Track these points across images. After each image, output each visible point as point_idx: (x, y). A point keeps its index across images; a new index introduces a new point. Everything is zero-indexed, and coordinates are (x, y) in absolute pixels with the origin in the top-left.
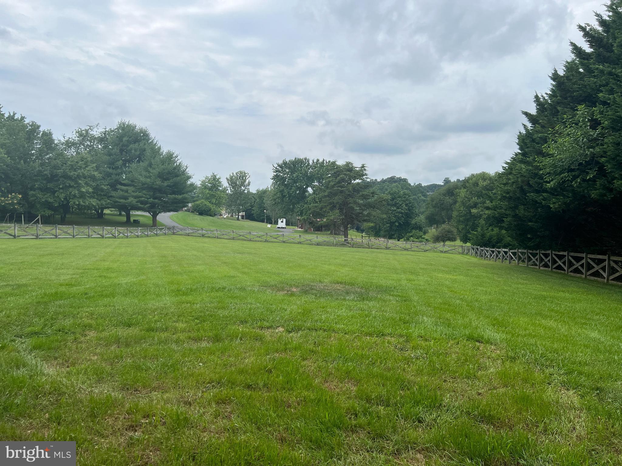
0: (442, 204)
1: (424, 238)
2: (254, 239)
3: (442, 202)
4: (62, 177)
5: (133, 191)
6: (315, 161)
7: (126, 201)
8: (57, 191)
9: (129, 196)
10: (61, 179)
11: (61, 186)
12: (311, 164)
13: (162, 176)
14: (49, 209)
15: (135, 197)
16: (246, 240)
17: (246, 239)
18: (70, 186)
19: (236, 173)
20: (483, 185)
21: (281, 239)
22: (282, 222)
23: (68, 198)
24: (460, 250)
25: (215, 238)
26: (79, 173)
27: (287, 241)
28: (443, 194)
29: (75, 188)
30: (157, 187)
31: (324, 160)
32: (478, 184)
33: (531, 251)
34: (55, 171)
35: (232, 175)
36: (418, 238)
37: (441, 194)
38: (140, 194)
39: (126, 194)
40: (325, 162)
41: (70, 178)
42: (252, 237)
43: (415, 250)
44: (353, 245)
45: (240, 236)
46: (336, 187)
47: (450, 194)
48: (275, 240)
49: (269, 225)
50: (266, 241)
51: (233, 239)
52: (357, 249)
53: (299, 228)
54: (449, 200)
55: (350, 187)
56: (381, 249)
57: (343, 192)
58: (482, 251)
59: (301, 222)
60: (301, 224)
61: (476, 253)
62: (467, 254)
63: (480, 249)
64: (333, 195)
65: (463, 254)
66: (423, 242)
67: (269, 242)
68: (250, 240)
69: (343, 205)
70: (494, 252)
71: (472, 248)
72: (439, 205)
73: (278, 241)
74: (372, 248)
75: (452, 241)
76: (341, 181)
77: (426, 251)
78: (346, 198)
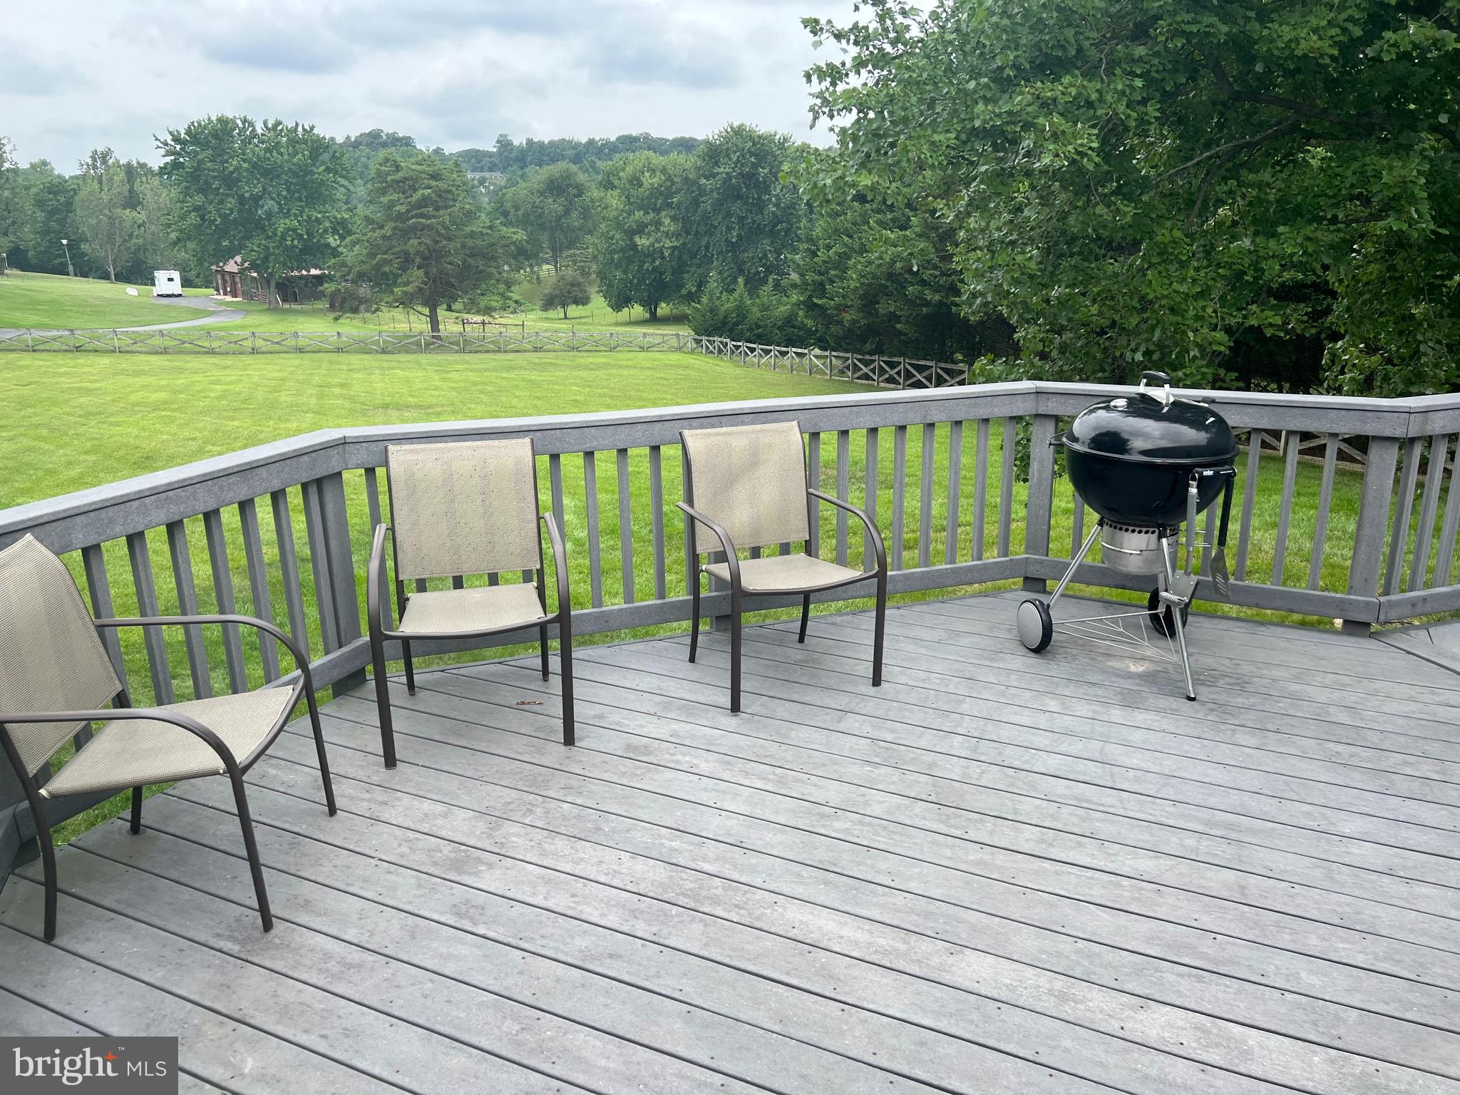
0: (540, 216)
1: (509, 299)
2: (222, 349)
3: (539, 211)
6: (270, 125)
12: (259, 131)
16: (199, 353)
17: (198, 349)
20: (652, 184)
21: (291, 342)
22: (170, 280)
24: (674, 342)
25: (113, 351)
27: (308, 349)
28: (538, 192)
31: (297, 125)
32: (640, 184)
33: (860, 357)
37: (535, 192)
40: (300, 129)
42: (216, 344)
43: (591, 348)
44: (464, 346)
45: (184, 343)
46: (413, 217)
47: (555, 192)
48: (277, 347)
49: (132, 290)
50: (254, 351)
51: (165, 351)
52: (479, 356)
53: (225, 294)
54: (553, 206)
55: (445, 216)
56: (525, 351)
57: (430, 227)
58: (737, 347)
59: (227, 278)
60: (231, 284)
61: (720, 351)
62: (693, 351)
63: (731, 344)
64: (406, 234)
65: (684, 353)
66: (511, 309)
67: (263, 353)
68: (212, 352)
69: (430, 258)
70: (769, 351)
71: (709, 341)
72: (532, 218)
73: (285, 349)
74: (506, 352)
75: (584, 304)
76: (424, 202)
77: (612, 349)
78: (437, 242)
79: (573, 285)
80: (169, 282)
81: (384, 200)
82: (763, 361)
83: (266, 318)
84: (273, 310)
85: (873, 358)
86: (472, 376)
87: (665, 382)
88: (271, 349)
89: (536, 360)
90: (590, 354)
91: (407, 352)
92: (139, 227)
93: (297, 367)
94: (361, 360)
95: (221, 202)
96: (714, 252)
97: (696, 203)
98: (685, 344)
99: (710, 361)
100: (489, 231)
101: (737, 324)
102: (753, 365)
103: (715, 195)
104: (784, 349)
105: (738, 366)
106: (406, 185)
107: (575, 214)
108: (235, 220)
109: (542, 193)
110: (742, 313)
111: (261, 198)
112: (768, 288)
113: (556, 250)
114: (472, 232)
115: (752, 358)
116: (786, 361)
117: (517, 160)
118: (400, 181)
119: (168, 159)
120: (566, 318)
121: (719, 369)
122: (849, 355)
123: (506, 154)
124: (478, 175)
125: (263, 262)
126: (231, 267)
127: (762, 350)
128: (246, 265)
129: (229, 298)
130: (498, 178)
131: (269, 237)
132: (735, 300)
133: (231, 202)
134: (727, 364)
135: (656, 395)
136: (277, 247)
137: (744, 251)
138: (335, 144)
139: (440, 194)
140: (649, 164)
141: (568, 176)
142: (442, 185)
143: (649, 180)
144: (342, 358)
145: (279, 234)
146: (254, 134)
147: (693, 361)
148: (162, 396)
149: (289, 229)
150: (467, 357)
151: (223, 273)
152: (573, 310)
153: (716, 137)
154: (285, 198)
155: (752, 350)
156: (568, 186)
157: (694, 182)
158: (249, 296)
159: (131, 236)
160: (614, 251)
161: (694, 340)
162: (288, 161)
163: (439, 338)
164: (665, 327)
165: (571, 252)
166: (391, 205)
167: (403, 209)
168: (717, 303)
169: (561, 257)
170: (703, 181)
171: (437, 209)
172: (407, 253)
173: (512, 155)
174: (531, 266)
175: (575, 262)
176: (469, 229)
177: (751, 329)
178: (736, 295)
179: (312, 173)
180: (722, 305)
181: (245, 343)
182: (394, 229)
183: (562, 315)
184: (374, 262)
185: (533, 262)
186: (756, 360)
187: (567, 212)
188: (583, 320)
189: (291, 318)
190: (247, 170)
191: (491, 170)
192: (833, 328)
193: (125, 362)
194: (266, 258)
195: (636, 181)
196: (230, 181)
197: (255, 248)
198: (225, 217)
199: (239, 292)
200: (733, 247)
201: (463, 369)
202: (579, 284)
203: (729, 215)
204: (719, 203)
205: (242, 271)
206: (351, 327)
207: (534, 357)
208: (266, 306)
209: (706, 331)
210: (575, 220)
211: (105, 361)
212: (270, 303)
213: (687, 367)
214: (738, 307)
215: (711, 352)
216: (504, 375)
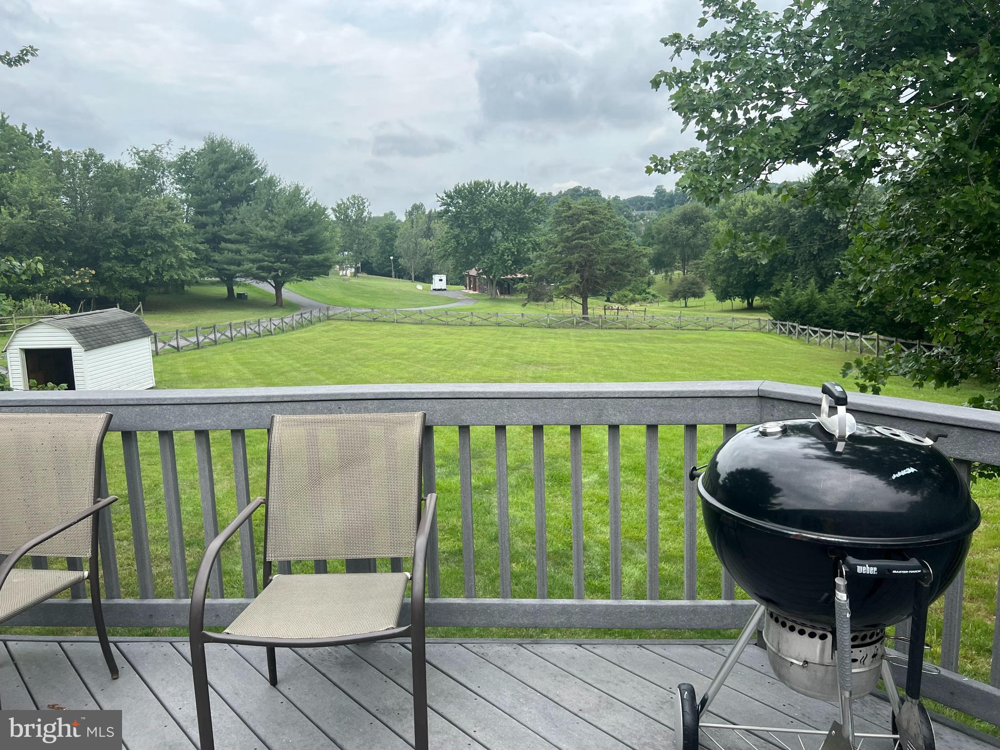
0: (675, 238)
1: (649, 293)
2: (454, 323)
3: (675, 234)
4: (149, 237)
5: (249, 252)
6: (502, 185)
7: (239, 268)
8: (142, 259)
9: (243, 260)
10: (148, 241)
11: (149, 253)
12: (496, 189)
13: (292, 226)
14: (132, 287)
15: (253, 261)
16: (440, 324)
17: (440, 322)
18: (163, 251)
19: (348, 199)
20: (754, 214)
21: (493, 319)
22: (441, 280)
23: (160, 270)
24: (756, 325)
25: (392, 322)
26: (173, 229)
27: (504, 324)
28: (675, 222)
29: (169, 253)
30: (286, 243)
31: (517, 184)
32: (745, 214)
33: (903, 341)
34: (137, 228)
35: (340, 202)
36: (640, 294)
37: (673, 222)
38: (261, 255)
39: (238, 257)
40: (519, 186)
41: (161, 238)
42: (449, 319)
43: (693, 328)
44: (603, 324)
45: (432, 318)
46: (575, 239)
47: (687, 222)
48: (486, 322)
49: (420, 286)
50: (472, 324)
51: (421, 323)
52: (610, 331)
53: (470, 289)
54: (685, 231)
55: (597, 238)
56: (643, 329)
57: (587, 246)
58: (804, 330)
59: (472, 279)
60: (473, 283)
61: (790, 332)
62: (770, 331)
63: (799, 327)
64: (570, 250)
65: (763, 333)
66: (649, 300)
67: (476, 326)
68: (447, 324)
69: (585, 266)
70: (828, 334)
71: (782, 325)
72: (669, 239)
73: (489, 323)
74: (630, 329)
75: (699, 297)
76: (584, 229)
77: (707, 329)
78: (590, 255)
79: (693, 284)
80: (439, 281)
81: (559, 229)
82: (824, 340)
83: (488, 304)
84: (493, 299)
85: (914, 342)
86: (598, 345)
87: (738, 354)
88: (483, 324)
89: (648, 335)
90: (690, 332)
91: (564, 327)
92: (431, 249)
93: (492, 335)
94: (533, 332)
95: (470, 232)
96: (799, 261)
97: (787, 226)
98: (764, 327)
99: (781, 339)
100: (626, 248)
101: (808, 312)
102: (815, 344)
103: (802, 220)
104: (840, 332)
105: (804, 344)
106: (574, 219)
107: (700, 236)
108: (476, 243)
109: (677, 223)
110: (812, 305)
111: (492, 229)
112: (835, 286)
113: (685, 260)
114: (615, 248)
115: (815, 338)
116: (842, 341)
117: (668, 201)
118: (570, 217)
119: (443, 208)
120: (686, 306)
121: (786, 346)
122: (894, 339)
123: (660, 198)
124: (640, 213)
125: (490, 270)
126: (473, 272)
127: (823, 332)
128: (481, 271)
129: (471, 292)
130: (653, 214)
131: (494, 254)
132: (808, 294)
133: (475, 233)
134: (796, 342)
135: (724, 364)
136: (498, 260)
137: (823, 260)
138: (552, 196)
139: (595, 224)
140: (753, 200)
141: (697, 210)
142: (597, 218)
143: (751, 211)
144: (522, 330)
145: (500, 252)
146: (493, 191)
147: (766, 339)
148: (404, 350)
149: (506, 249)
150: (601, 332)
151: (470, 276)
152: (692, 301)
153: (806, 179)
154: (506, 229)
155: (815, 332)
156: (696, 217)
157: (787, 211)
158: (482, 291)
159: (425, 254)
160: (721, 263)
161: (773, 323)
162: (511, 206)
163: (587, 319)
164: (757, 314)
165: (695, 262)
166: (563, 231)
167: (569, 234)
168: (792, 296)
169: (688, 265)
170: (793, 210)
171: (592, 234)
172: (570, 263)
173: (665, 199)
174: (667, 272)
175: (698, 268)
176: (611, 246)
177: (819, 317)
178: (808, 291)
179: (524, 213)
180: (796, 298)
181: (491, 319)
182: (563, 247)
183: (684, 305)
184: (549, 269)
185: (669, 269)
186: (817, 340)
187: (695, 235)
188: (698, 308)
189: (502, 304)
190: (486, 213)
191: (649, 209)
192: (878, 318)
193: (398, 329)
194: (491, 267)
195: (742, 212)
196: (475, 220)
197: (486, 261)
198: (470, 242)
199: (477, 288)
200: (814, 257)
201: (594, 339)
202: (697, 283)
203: (813, 234)
204: (805, 226)
205: (479, 274)
206: (534, 311)
207: (647, 333)
208: (490, 297)
209: (782, 317)
210: (699, 240)
211: (387, 327)
212: (492, 295)
213: (761, 343)
214: (809, 300)
215: (784, 333)
216: (621, 345)
